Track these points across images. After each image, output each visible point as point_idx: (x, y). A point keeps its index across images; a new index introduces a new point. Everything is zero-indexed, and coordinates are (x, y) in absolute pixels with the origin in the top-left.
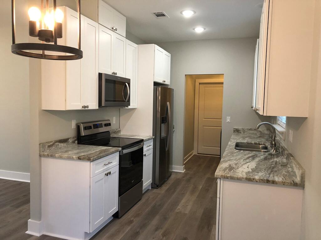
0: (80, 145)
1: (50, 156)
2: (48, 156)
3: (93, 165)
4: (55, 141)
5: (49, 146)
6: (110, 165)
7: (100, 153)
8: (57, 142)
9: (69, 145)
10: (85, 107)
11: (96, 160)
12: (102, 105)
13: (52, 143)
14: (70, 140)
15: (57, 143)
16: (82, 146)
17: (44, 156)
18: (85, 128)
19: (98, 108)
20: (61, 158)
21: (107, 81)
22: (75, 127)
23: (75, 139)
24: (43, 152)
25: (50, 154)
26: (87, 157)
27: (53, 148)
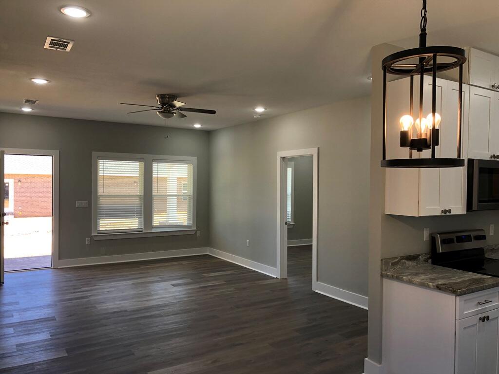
0: (436, 266)
1: (395, 278)
2: (392, 278)
3: (460, 301)
4: (400, 257)
5: (393, 264)
6: (487, 306)
7: (470, 285)
8: (403, 259)
9: (419, 264)
10: (445, 211)
11: (465, 294)
12: (474, 209)
13: (397, 260)
14: (420, 257)
15: (404, 261)
16: (439, 268)
17: (387, 277)
18: (444, 242)
19: (466, 213)
20: (410, 282)
21: (482, 170)
22: (428, 239)
23: (428, 256)
24: (386, 271)
25: (395, 275)
26: (451, 287)
27: (399, 266)
